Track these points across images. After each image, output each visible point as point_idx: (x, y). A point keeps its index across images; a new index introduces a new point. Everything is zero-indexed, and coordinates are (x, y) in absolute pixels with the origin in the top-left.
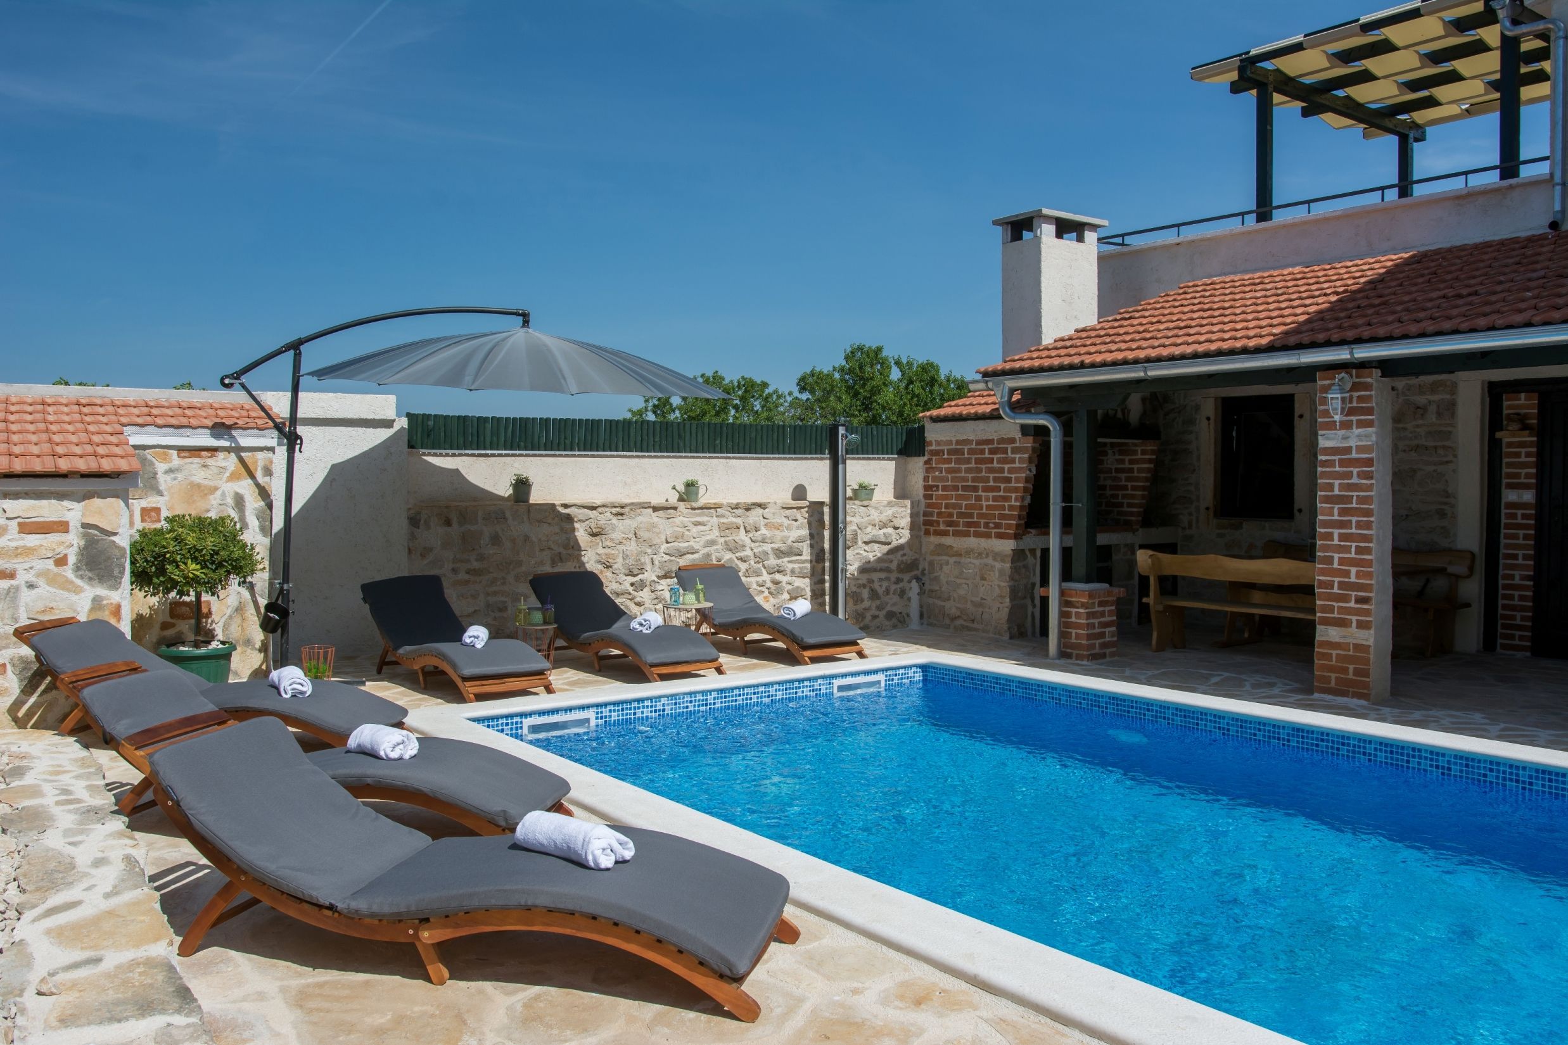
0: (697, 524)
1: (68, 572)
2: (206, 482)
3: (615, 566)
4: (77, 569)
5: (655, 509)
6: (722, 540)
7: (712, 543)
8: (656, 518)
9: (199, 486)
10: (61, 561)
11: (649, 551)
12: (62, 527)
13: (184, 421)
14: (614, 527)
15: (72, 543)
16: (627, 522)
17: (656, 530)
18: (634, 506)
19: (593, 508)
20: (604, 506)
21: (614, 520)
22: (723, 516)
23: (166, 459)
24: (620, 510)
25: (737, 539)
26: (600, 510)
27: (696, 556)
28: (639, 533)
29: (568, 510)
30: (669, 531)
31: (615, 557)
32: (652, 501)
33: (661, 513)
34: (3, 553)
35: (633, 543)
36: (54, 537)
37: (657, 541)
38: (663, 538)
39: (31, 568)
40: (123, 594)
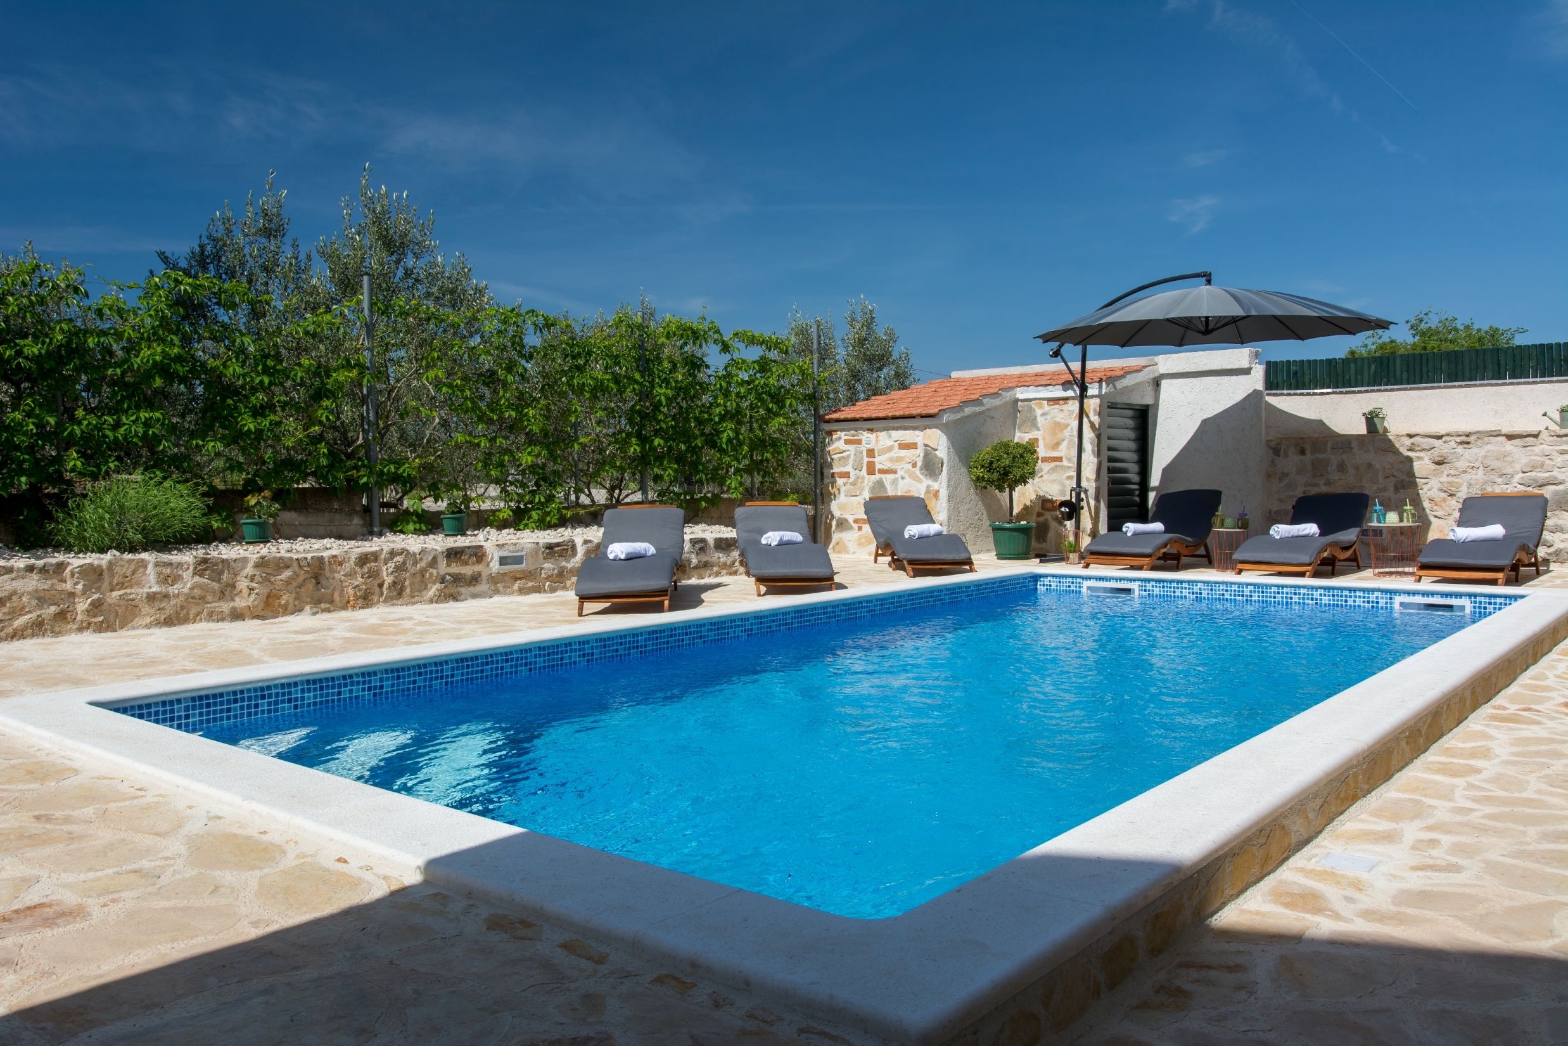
1: (917, 471)
2: (1063, 421)
3: (1458, 495)
4: (921, 469)
5: (1510, 437)
8: (1509, 446)
9: (1059, 423)
10: (914, 465)
11: (1499, 480)
12: (913, 446)
13: (1048, 382)
14: (1459, 457)
15: (918, 455)
16: (1474, 450)
17: (1509, 459)
18: (1480, 434)
19: (1439, 437)
20: (1448, 435)
21: (1460, 449)
23: (1041, 406)
24: (1466, 439)
26: (1444, 439)
27: (1560, 487)
28: (1488, 462)
29: (1412, 440)
30: (1524, 460)
31: (1459, 486)
32: (1506, 430)
33: (1518, 442)
34: (891, 460)
35: (1481, 472)
36: (912, 451)
37: (1509, 470)
38: (1518, 467)
39: (903, 468)
40: (941, 485)
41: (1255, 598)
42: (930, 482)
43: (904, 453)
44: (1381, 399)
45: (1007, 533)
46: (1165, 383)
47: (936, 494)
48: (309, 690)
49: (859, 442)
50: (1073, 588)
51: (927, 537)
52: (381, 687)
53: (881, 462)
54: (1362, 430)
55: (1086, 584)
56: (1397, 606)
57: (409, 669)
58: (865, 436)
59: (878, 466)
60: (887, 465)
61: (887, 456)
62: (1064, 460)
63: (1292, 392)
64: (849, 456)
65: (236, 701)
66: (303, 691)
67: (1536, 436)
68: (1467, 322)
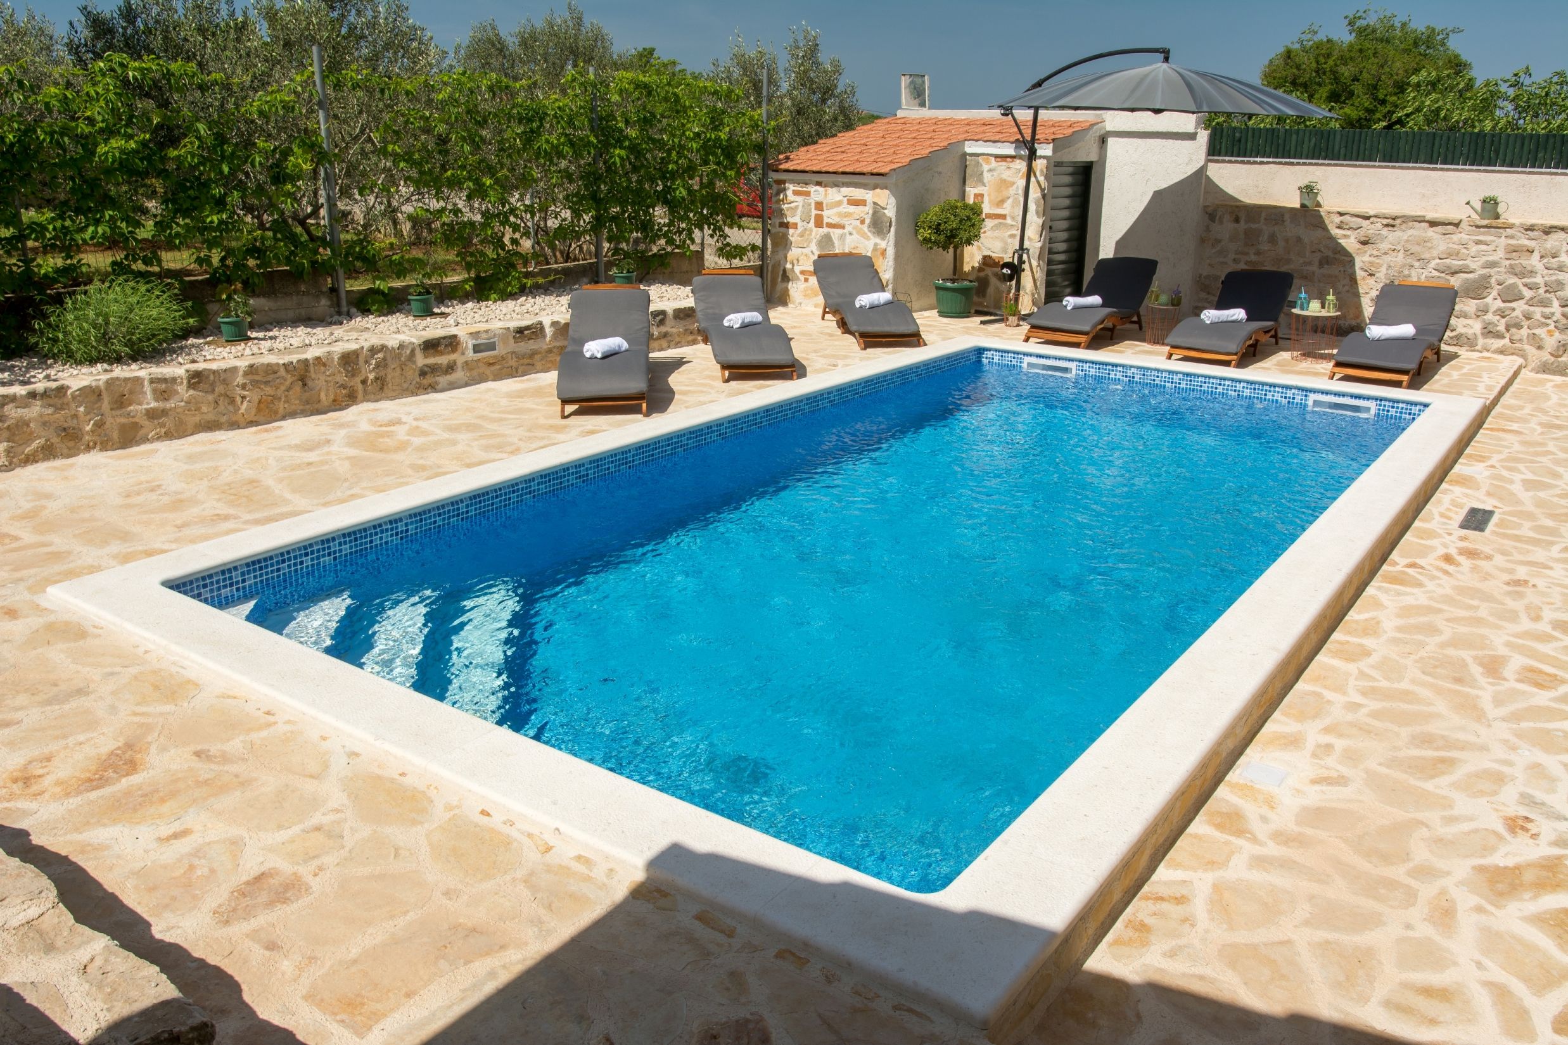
0: (1478, 243)
1: (865, 228)
2: (1009, 179)
4: (869, 227)
5: (1433, 224)
6: (1508, 263)
7: (1493, 265)
8: (1431, 232)
9: (1005, 181)
10: (863, 222)
11: (1417, 264)
12: (862, 202)
13: (997, 138)
14: (1383, 239)
15: (866, 212)
16: (1398, 234)
17: (1429, 245)
18: (1407, 219)
19: (1367, 218)
20: (1375, 216)
21: (1385, 231)
22: (1512, 237)
23: (988, 163)
24: (1392, 222)
25: (1525, 263)
26: (1372, 219)
27: (1471, 276)
28: (1409, 246)
29: (1342, 218)
30: (1442, 247)
31: (1379, 266)
32: (1430, 216)
33: (1439, 229)
34: (840, 215)
35: (1401, 255)
36: (861, 208)
37: (1427, 256)
38: (1435, 253)
39: (851, 224)
40: (888, 244)
41: (1183, 386)
42: (878, 240)
43: (852, 209)
44: (1317, 173)
45: (950, 294)
46: (1111, 141)
47: (884, 253)
48: (345, 543)
49: (808, 194)
50: (1014, 362)
51: (877, 306)
52: (407, 531)
53: (829, 215)
54: (1295, 202)
55: (1027, 360)
56: (1310, 403)
57: (429, 511)
58: (813, 189)
59: (826, 220)
60: (835, 220)
61: (835, 210)
62: (1008, 218)
63: (1233, 159)
64: (797, 207)
65: (284, 561)
66: (340, 544)
67: (1457, 225)
68: (1405, 19)
